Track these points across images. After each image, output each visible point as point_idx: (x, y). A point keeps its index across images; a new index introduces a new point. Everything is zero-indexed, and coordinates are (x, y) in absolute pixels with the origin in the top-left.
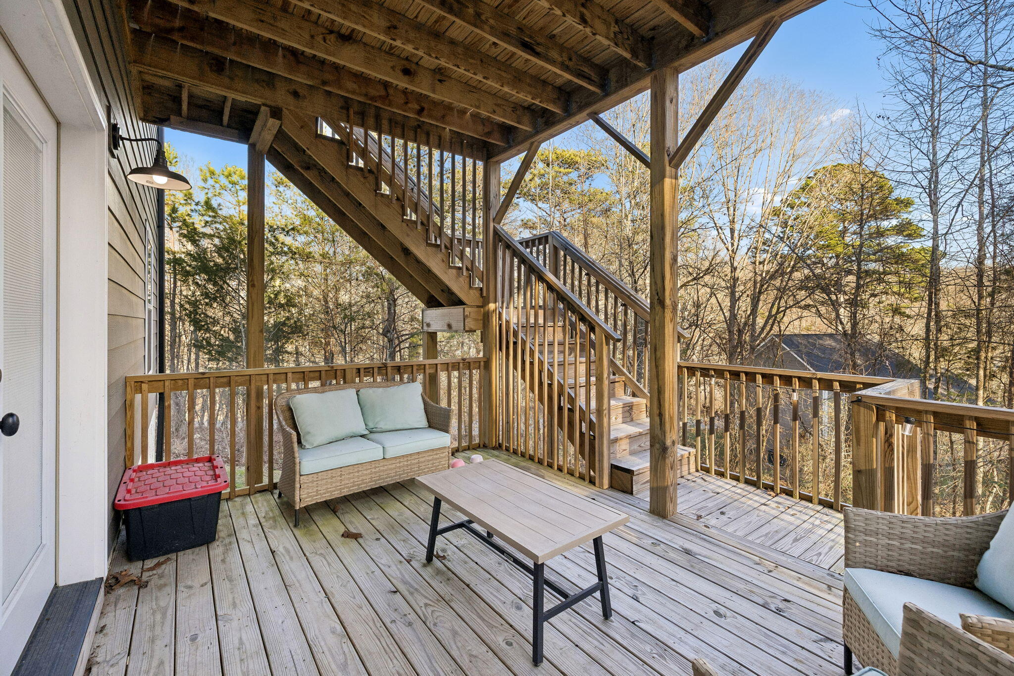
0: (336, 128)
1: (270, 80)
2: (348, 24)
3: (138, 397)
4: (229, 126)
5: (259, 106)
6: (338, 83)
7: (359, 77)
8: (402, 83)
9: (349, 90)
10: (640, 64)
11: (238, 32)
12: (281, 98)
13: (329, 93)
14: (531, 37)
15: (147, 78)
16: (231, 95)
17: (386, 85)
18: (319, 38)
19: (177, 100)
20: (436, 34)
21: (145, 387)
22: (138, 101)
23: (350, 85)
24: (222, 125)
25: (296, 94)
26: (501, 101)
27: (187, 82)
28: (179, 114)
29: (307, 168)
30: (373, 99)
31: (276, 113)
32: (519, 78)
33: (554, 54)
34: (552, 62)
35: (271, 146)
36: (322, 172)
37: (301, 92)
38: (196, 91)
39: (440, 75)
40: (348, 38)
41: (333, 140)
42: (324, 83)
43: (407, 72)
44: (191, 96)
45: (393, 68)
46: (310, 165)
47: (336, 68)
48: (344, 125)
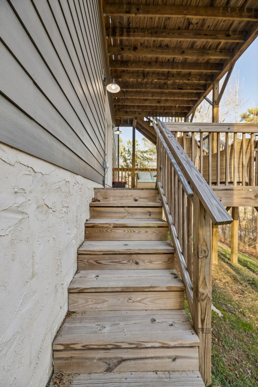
0: (147, 118)
1: (135, 112)
2: (146, 98)
3: (115, 172)
4: (129, 124)
5: (133, 118)
6: (146, 109)
7: (150, 106)
8: (158, 105)
9: (149, 110)
10: (209, 82)
11: (129, 105)
12: (137, 115)
13: (146, 112)
14: (181, 86)
15: (117, 118)
16: (129, 117)
17: (156, 106)
18: (141, 102)
19: (121, 121)
20: (162, 93)
21: (116, 170)
22: (115, 123)
23: (149, 108)
24: (128, 124)
25: (139, 114)
26: (183, 101)
27: (122, 117)
28: (121, 124)
29: (143, 129)
30: (153, 110)
31: (136, 118)
32: (183, 95)
33: (189, 87)
34: (188, 89)
35: (136, 126)
36: (146, 129)
37: (140, 113)
38: (124, 118)
39: (166, 100)
40: (146, 100)
41: (147, 121)
42: (144, 110)
43: (159, 102)
44: (123, 120)
45: (156, 102)
46: (143, 128)
47: (146, 106)
48: (149, 117)
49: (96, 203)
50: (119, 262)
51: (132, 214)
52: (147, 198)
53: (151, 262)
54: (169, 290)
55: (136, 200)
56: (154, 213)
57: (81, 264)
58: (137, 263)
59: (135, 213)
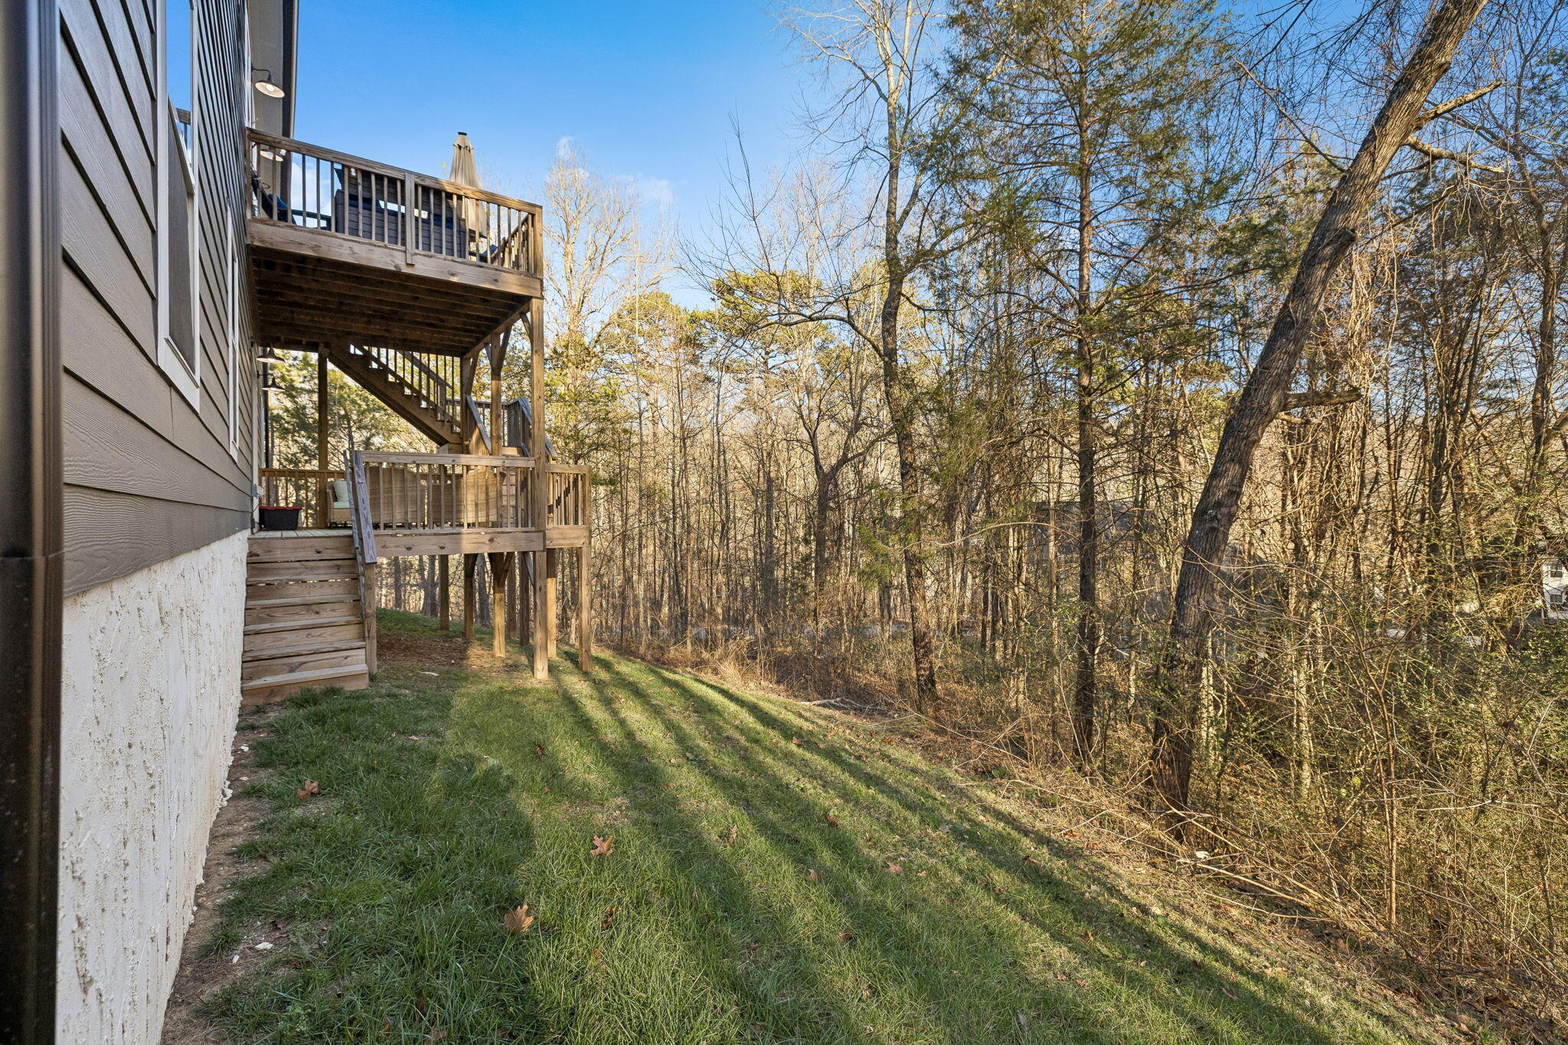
48: (366, 348)
49: (255, 559)
50: (297, 614)
51: (312, 569)
52: (336, 549)
53: (334, 610)
54: (348, 623)
55: (319, 552)
56: (343, 566)
57: (249, 619)
58: (317, 613)
59: (317, 568)
